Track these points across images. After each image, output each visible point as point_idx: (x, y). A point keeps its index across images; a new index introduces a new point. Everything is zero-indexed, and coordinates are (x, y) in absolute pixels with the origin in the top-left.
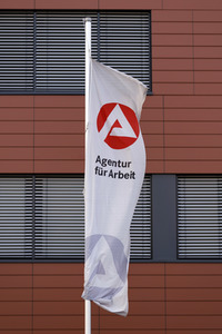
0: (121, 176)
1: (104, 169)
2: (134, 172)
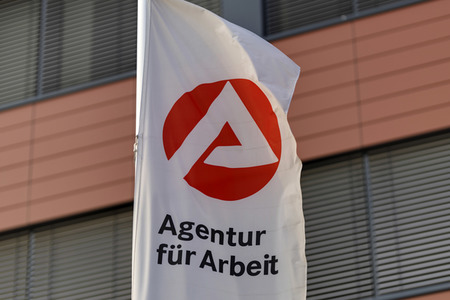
0: (237, 268)
1: (186, 246)
2: (274, 257)
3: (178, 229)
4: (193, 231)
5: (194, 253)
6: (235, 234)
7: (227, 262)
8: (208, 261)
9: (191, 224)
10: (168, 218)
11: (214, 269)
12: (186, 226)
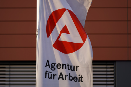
0: (71, 78)
2: (82, 76)
3: (51, 66)
4: (55, 67)
5: (56, 75)
6: (69, 66)
7: (67, 75)
8: (61, 76)
9: (55, 64)
10: (48, 61)
11: (63, 79)
12: (53, 65)
